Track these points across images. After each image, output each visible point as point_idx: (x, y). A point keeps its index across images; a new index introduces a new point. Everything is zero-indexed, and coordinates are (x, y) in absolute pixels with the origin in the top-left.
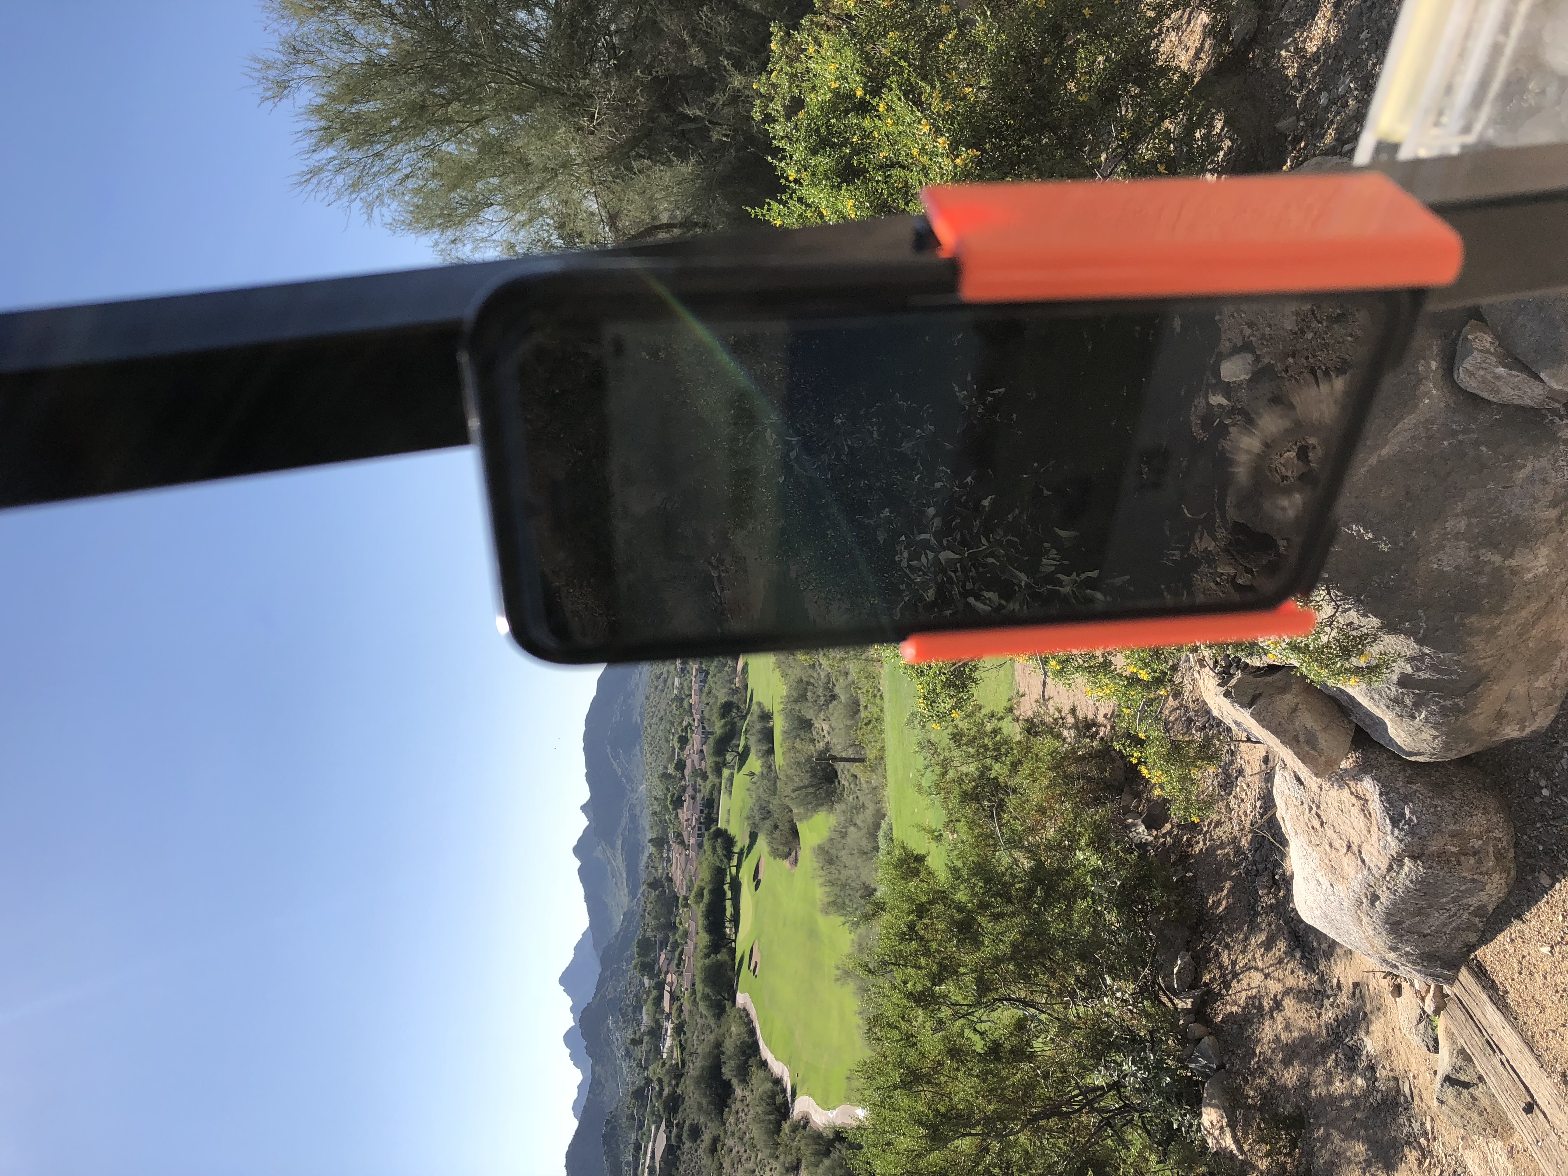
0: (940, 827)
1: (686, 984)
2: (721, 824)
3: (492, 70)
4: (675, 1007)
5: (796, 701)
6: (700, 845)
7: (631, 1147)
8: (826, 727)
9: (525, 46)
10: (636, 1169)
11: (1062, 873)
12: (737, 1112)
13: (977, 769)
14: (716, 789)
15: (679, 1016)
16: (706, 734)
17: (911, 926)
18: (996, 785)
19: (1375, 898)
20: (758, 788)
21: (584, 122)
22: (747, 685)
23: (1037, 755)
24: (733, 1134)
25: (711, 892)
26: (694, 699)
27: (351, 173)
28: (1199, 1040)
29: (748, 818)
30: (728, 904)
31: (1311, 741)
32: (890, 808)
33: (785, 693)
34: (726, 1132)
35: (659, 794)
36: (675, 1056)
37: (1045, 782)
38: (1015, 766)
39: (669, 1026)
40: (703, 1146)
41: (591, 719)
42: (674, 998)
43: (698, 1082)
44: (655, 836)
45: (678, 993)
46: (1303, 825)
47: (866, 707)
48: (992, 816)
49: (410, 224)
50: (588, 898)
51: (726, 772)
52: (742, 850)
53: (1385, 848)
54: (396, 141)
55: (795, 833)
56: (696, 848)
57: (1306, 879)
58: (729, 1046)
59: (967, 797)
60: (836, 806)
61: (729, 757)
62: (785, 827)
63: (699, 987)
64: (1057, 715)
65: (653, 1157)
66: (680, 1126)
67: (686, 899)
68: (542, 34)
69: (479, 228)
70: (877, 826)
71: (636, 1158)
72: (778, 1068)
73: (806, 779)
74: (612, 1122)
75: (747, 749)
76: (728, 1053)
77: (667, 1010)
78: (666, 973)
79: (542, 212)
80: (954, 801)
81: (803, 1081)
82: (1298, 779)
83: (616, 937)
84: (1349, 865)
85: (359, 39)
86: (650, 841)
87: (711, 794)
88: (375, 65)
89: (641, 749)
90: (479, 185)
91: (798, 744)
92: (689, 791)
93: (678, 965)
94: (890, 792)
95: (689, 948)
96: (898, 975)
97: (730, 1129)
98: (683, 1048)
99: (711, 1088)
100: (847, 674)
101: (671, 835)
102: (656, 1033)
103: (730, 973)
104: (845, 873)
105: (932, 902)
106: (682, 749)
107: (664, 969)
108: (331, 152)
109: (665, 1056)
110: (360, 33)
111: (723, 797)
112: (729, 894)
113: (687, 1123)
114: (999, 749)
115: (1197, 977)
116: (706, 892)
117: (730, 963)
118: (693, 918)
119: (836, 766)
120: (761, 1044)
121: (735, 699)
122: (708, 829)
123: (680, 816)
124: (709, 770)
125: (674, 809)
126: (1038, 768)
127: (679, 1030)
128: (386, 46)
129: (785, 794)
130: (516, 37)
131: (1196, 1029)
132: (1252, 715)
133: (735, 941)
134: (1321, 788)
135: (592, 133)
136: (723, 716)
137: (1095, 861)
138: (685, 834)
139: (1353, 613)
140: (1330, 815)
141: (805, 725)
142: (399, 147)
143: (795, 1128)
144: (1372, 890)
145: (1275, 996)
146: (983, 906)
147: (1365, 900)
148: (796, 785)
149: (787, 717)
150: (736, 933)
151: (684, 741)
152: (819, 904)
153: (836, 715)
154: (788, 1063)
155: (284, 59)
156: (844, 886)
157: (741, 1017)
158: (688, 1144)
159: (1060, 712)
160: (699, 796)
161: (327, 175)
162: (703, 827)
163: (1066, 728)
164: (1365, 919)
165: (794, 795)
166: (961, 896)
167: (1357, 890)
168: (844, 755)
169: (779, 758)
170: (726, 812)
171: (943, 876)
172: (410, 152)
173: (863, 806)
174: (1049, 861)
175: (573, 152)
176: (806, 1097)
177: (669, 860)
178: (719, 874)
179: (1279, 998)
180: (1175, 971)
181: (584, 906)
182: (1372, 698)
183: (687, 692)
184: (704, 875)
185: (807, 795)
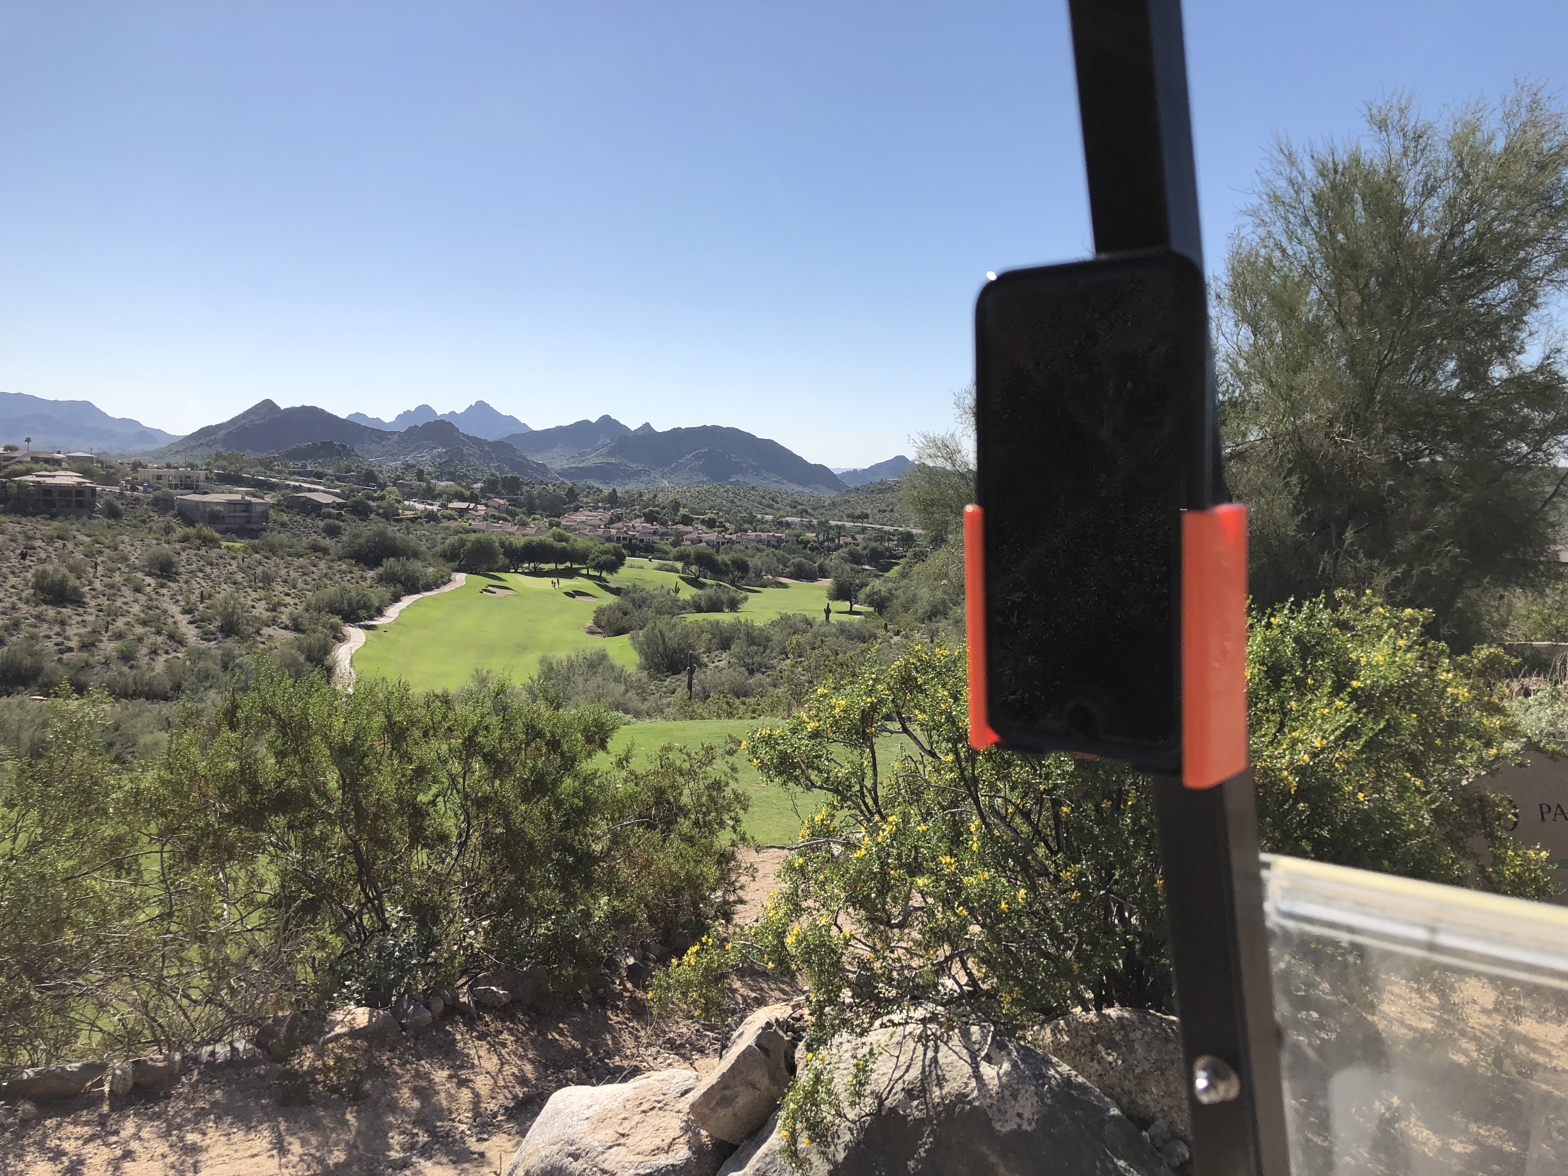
0: (631, 767)
1: (476, 524)
2: (629, 560)
3: (1393, 336)
4: (453, 513)
5: (748, 634)
6: (609, 539)
7: (320, 469)
8: (722, 664)
9: (1419, 369)
10: (299, 474)
11: (588, 882)
12: (351, 572)
13: (685, 805)
14: (663, 555)
15: (444, 517)
16: (717, 546)
17: (539, 734)
18: (669, 823)
19: (576, 1157)
20: (663, 596)
21: (1339, 428)
22: (765, 587)
23: (700, 861)
24: (330, 568)
25: (564, 549)
26: (752, 534)
27: (1288, 194)
28: (428, 1007)
29: (634, 586)
30: (552, 566)
31: (725, 1102)
32: (646, 724)
33: (757, 624)
34: (332, 561)
35: (660, 499)
36: (406, 512)
37: (675, 868)
38: (689, 840)
39: (435, 508)
40: (319, 539)
41: (734, 434)
42: (462, 512)
43: (382, 535)
44: (619, 495)
45: (466, 516)
46: (644, 1094)
47: (744, 703)
48: (640, 817)
49: (1237, 253)
50: (559, 429)
51: (679, 565)
52: (605, 580)
53: (623, 1167)
54: (1321, 240)
55: (619, 632)
56: (607, 535)
57: (592, 1096)
58: (416, 565)
59: (660, 793)
60: (645, 673)
61: (694, 568)
62: (625, 622)
63: (472, 537)
64: (738, 885)
65: (310, 490)
66: (339, 517)
67: (558, 525)
68: (1431, 386)
69: (1232, 322)
70: (627, 712)
71: (309, 474)
72: (393, 612)
73: (672, 644)
74: (344, 451)
75: (702, 586)
76: (408, 564)
77: (451, 505)
78: (486, 505)
79: (1247, 385)
80: (653, 780)
81: (380, 637)
82: (686, 1092)
83: (522, 457)
84: (607, 1135)
85: (1429, 202)
86: (614, 491)
87: (659, 550)
88: (1401, 218)
89: (704, 482)
90: (1274, 324)
91: (706, 636)
92: (662, 529)
93: (493, 517)
94: (659, 724)
95: (509, 527)
96: (493, 720)
97: (335, 565)
98: (413, 520)
99: (375, 547)
100: (775, 686)
101: (619, 511)
102: (429, 495)
103: (485, 567)
104: (580, 680)
105: (562, 754)
106: (703, 522)
107: (490, 503)
108: (1311, 173)
109: (406, 503)
110: (1435, 202)
111: (656, 562)
112: (561, 567)
113: (341, 524)
114: (705, 826)
115: (488, 1009)
116: (564, 544)
117: (496, 566)
118: (539, 531)
119: (684, 673)
120: (416, 597)
121: (752, 575)
122: (624, 546)
123: (638, 520)
124: (682, 548)
125: (644, 514)
126: (688, 862)
127: (431, 517)
128: (1422, 227)
129: (658, 623)
130: (1430, 359)
131: (438, 1006)
132: (749, 1047)
133: (516, 572)
134: (679, 1112)
135: (1327, 435)
136: (734, 562)
137: (598, 915)
138: (620, 524)
139: (848, 1137)
140: (654, 1119)
141: (725, 645)
142: (1314, 242)
143: (335, 628)
144: (583, 1154)
145: (471, 1081)
146: (558, 804)
147: (574, 1148)
148: (666, 633)
149: (733, 625)
150: (523, 573)
151: (711, 524)
152: (549, 655)
153: (735, 674)
154: (397, 622)
155: (1410, 127)
156: (568, 679)
157: (442, 577)
158: (321, 524)
159: (742, 887)
160: (656, 538)
161: (1286, 170)
162: (627, 542)
163: (724, 894)
164: (555, 1148)
165: (657, 631)
166: (568, 783)
167: (583, 1141)
168: (695, 681)
169: (693, 618)
170: (640, 564)
171: (586, 766)
172: (1309, 253)
173: (645, 699)
174: (598, 871)
175: (1308, 416)
176: (364, 639)
177: (596, 508)
178: (581, 557)
179: (470, 1084)
180: (493, 988)
181: (552, 426)
182: (766, 1155)
183: (758, 528)
184: (581, 543)
185: (656, 644)
